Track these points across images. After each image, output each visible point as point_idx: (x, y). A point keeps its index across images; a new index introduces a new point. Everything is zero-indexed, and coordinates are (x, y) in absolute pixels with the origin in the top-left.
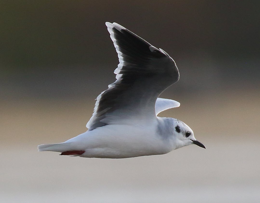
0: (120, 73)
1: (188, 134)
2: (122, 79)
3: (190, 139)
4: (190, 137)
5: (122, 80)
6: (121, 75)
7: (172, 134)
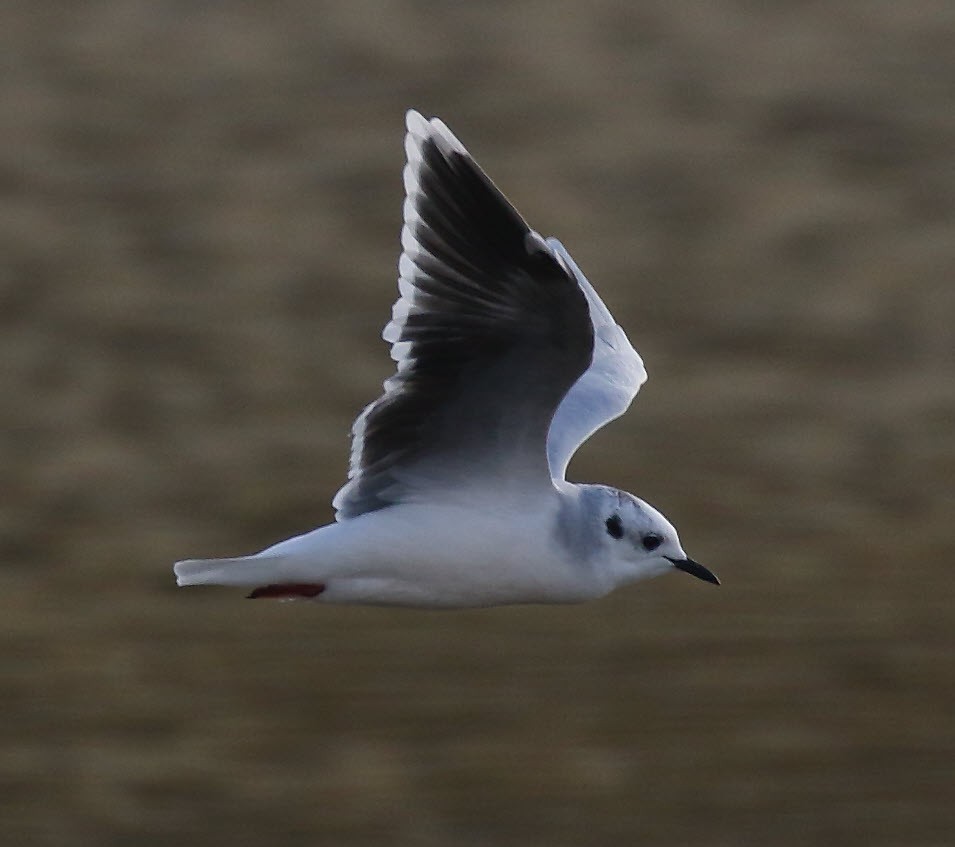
0: (405, 337)
1: (652, 542)
2: (413, 361)
3: (665, 557)
4: (661, 549)
5: (417, 367)
6: (408, 346)
7: (599, 545)
